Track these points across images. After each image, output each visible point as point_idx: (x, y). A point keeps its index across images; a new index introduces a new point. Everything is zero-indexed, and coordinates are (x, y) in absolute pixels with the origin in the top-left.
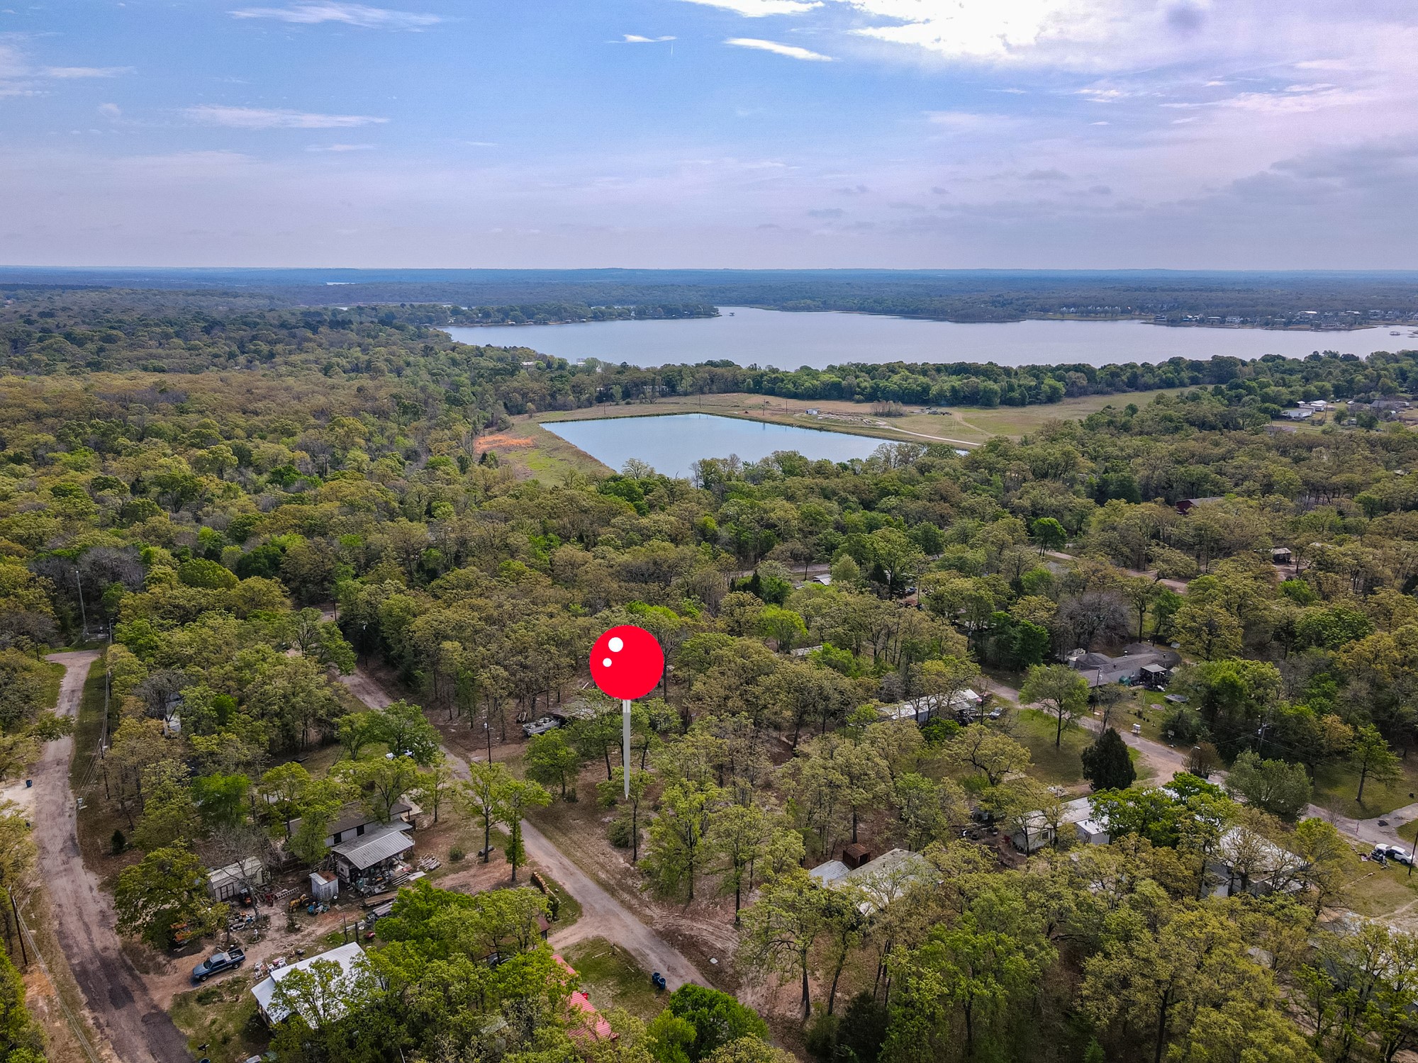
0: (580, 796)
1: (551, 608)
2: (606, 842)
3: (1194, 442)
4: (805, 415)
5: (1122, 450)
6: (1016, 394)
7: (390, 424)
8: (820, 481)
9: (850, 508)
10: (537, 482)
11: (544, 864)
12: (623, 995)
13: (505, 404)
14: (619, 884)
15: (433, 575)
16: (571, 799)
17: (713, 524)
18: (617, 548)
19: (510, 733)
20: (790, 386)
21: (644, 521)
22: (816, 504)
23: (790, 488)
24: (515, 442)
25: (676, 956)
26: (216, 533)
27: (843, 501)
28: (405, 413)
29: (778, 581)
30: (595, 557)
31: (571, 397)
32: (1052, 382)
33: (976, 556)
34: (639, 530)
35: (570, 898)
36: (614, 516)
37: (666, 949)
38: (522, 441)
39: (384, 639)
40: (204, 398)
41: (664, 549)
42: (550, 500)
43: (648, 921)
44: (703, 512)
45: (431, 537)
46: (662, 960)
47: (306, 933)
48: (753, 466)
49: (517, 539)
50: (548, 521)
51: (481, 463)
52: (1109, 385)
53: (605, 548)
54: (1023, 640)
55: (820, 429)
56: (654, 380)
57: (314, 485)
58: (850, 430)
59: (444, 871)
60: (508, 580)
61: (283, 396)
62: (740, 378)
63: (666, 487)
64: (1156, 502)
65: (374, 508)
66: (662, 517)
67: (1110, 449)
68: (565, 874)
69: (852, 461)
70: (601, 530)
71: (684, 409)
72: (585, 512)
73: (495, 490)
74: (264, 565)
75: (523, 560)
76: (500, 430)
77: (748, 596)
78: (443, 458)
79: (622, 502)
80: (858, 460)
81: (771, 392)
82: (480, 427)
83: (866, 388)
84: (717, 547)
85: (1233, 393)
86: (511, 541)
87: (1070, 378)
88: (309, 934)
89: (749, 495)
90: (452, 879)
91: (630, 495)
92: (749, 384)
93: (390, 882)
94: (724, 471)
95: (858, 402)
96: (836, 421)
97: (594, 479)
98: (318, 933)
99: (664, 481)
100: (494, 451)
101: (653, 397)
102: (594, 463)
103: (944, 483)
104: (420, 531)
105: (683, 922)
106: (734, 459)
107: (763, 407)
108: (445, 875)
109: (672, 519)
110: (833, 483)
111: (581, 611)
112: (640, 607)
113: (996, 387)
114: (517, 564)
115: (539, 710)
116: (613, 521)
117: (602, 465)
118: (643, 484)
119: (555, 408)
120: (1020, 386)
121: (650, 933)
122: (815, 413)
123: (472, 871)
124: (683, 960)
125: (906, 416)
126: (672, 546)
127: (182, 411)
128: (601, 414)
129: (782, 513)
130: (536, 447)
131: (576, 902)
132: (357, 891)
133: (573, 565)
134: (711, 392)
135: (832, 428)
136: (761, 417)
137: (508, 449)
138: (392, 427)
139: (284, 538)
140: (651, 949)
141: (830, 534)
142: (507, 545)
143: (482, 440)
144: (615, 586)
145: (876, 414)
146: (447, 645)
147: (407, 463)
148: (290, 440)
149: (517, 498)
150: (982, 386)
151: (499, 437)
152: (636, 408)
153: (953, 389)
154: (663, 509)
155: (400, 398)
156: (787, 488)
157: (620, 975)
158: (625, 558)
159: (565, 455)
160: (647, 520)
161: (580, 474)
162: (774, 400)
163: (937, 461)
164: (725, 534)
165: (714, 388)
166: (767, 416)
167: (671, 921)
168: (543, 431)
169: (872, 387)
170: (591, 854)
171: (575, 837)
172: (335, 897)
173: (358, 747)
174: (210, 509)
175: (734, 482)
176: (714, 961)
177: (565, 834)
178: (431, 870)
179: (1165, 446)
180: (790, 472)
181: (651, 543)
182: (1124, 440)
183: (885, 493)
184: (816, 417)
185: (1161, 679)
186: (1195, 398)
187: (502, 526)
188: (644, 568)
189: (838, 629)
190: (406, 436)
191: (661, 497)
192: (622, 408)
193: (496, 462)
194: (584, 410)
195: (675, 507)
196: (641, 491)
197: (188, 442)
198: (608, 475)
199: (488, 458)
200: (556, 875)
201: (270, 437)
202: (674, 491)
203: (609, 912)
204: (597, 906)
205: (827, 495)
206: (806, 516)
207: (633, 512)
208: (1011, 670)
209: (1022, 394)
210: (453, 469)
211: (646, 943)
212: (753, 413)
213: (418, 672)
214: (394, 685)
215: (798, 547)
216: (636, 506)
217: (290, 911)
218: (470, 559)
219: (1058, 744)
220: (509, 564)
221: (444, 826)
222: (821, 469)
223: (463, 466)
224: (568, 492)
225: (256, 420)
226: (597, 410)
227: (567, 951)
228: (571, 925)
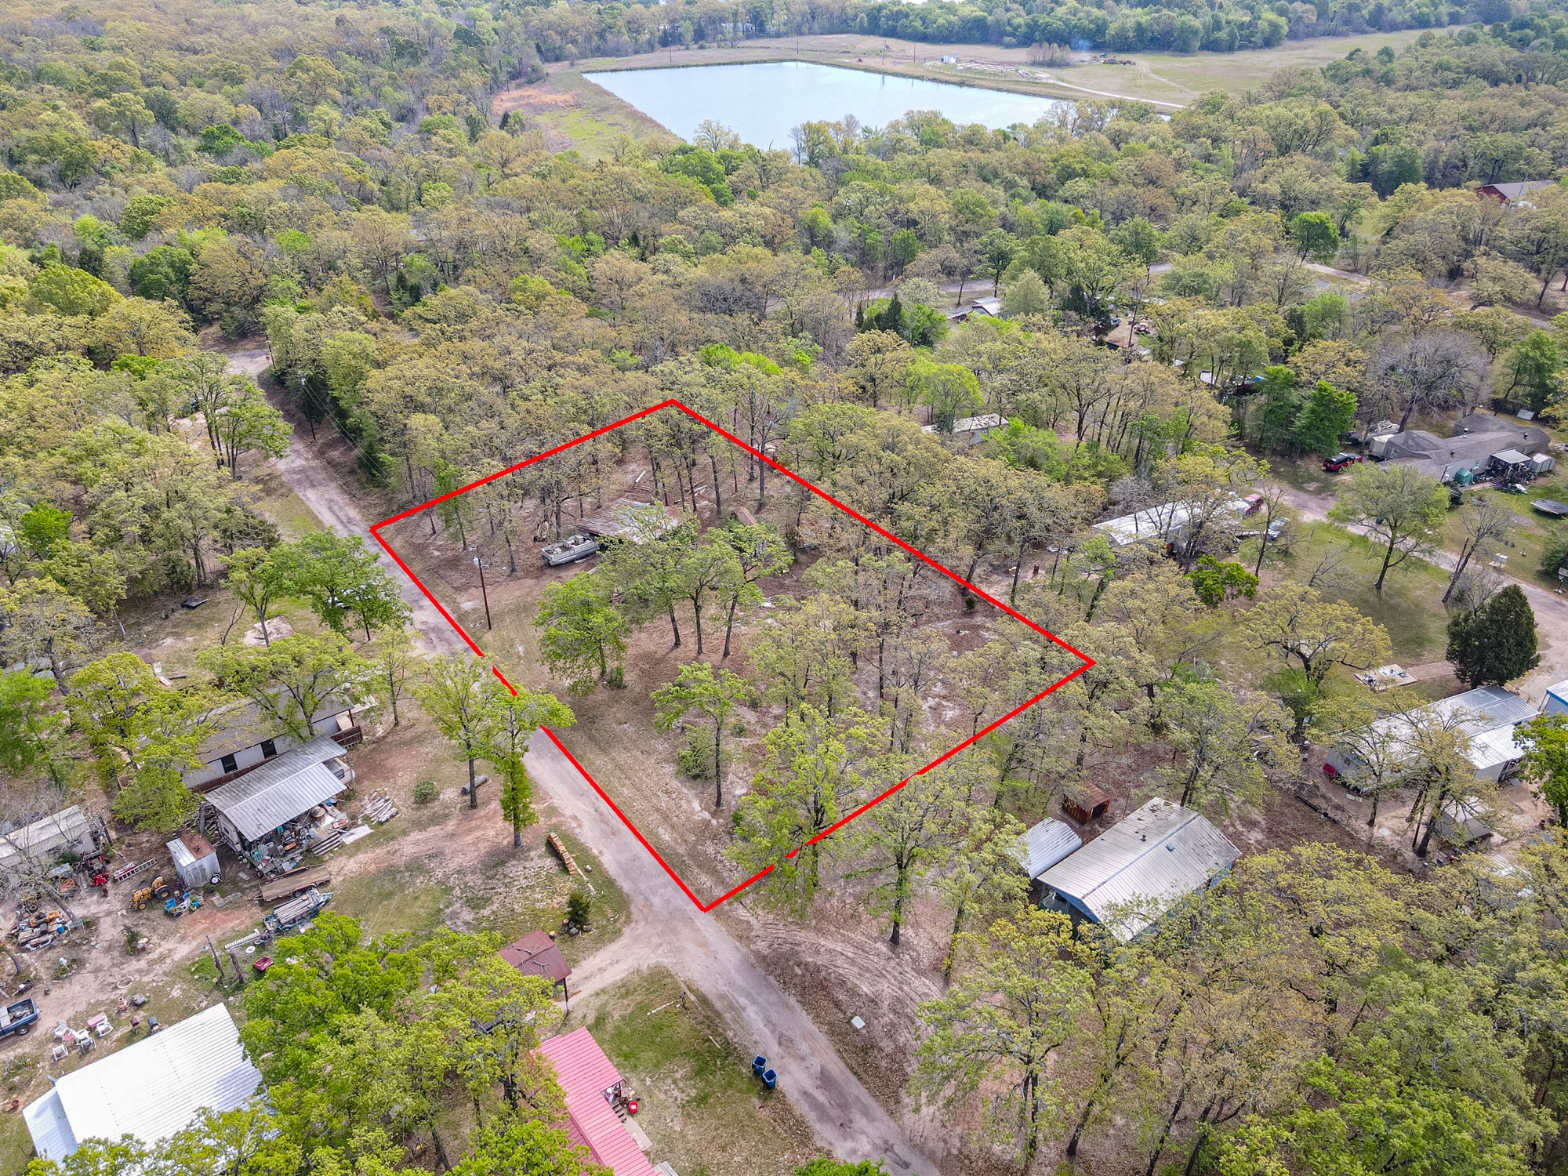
0: (629, 678)
1: (583, 358)
2: (669, 769)
3: (1490, 100)
4: (939, 63)
5: (1391, 111)
6: (1223, 35)
7: (378, 70)
8: (975, 154)
9: (1019, 195)
10: (574, 155)
11: (568, 813)
12: (702, 1099)
13: (538, 47)
14: (693, 854)
15: (416, 294)
16: (616, 683)
17: (825, 220)
18: (686, 256)
19: (522, 559)
20: (918, 24)
21: (726, 214)
22: (973, 190)
23: (933, 165)
24: (549, 98)
25: (790, 1008)
26: (105, 225)
27: (1009, 185)
28: (400, 55)
29: (928, 311)
30: (654, 271)
31: (626, 37)
32: (1273, 16)
33: (1222, 272)
34: (719, 229)
35: (610, 883)
36: (684, 205)
37: (773, 997)
38: (560, 98)
39: (335, 400)
40: (122, 28)
41: (757, 259)
42: (588, 180)
43: (743, 934)
44: (811, 201)
45: (414, 236)
46: (768, 1022)
47: (154, 955)
48: (876, 133)
49: (539, 241)
50: (588, 213)
51: (501, 127)
52: (1347, 22)
53: (669, 256)
54: (1313, 411)
55: (961, 84)
56: (735, 14)
57: (261, 154)
58: (1001, 86)
59: (403, 825)
60: (522, 308)
61: (234, 28)
62: (850, 12)
63: (756, 163)
64: (1467, 188)
65: (336, 190)
66: (752, 208)
67: (1373, 110)
68: (604, 833)
69: (1014, 127)
70: (665, 228)
71: (777, 55)
72: (641, 199)
73: (516, 166)
74: (167, 277)
75: (547, 275)
76: (530, 82)
77: (888, 337)
78: (445, 119)
79: (694, 184)
80: (1022, 125)
81: (892, 33)
82: (503, 77)
83: (1019, 26)
84: (836, 255)
85: (1517, 34)
86: (531, 243)
87: (1295, 11)
88: (161, 959)
89: (875, 175)
90: (416, 843)
91: (705, 174)
92: (862, 22)
93: (309, 850)
94: (837, 141)
95: (1008, 46)
96: (982, 72)
97: (655, 151)
98: (177, 957)
99: (754, 155)
100: (521, 110)
101: (735, 39)
102: (656, 130)
103: (1152, 158)
104: (400, 228)
105: (802, 936)
106: (851, 122)
107: (882, 54)
108: (405, 833)
109: (767, 211)
110: (993, 158)
111: (631, 361)
112: (721, 354)
113: (1196, 23)
114: (537, 282)
115: (568, 523)
116: (681, 213)
117: (667, 132)
118: (724, 158)
119: (605, 53)
120: (1228, 23)
121: (746, 959)
122: (953, 60)
123: (451, 826)
124: (805, 1020)
125: (1074, 66)
126: (768, 252)
127: (94, 48)
128: (666, 61)
129: (927, 204)
130: (578, 106)
131: (620, 892)
132: (253, 866)
133: (621, 283)
134: (811, 32)
135: (977, 82)
136: (880, 66)
137: (539, 109)
138: (381, 73)
139: (196, 235)
140: (748, 995)
141: (999, 236)
142: (526, 251)
143: (505, 96)
144: (684, 319)
145: (1034, 64)
146: (417, 420)
147: (396, 125)
148: (235, 89)
149: (544, 177)
150: (1178, 23)
151: (529, 91)
152: (712, 53)
153: (1139, 28)
154: (753, 197)
155: (394, 33)
156: (930, 165)
157: (697, 1054)
158: (698, 272)
159: (618, 118)
160: (730, 213)
161: (634, 143)
162: (894, 43)
163: (1137, 127)
164: (843, 234)
165: (816, 26)
166: (888, 65)
167: (782, 934)
168: (587, 83)
169: (1028, 25)
170: (647, 792)
171: (622, 757)
172: (215, 880)
173: (265, 600)
174: (106, 187)
175: (852, 156)
176: (858, 1022)
177: (604, 751)
178: (381, 823)
179: (1453, 105)
180: (930, 142)
181: (737, 248)
182: (1391, 96)
183: (1068, 174)
184: (954, 67)
185: (1522, 473)
186: (1470, 40)
187: (518, 221)
188: (728, 287)
189: (1031, 395)
190: (398, 88)
191: (749, 178)
192: (694, 53)
193: (523, 127)
194: (644, 56)
195: (770, 193)
196: (721, 168)
197: (91, 90)
198: (674, 145)
199: (511, 121)
200: (589, 835)
201: (208, 83)
202: (767, 169)
203: (675, 914)
204: (656, 901)
205: (986, 176)
206: (960, 209)
207: (710, 201)
208: (1283, 456)
209: (1231, 35)
210: (458, 133)
211: (740, 982)
212: (868, 62)
213: (384, 456)
214: (352, 472)
215: (954, 256)
216: (714, 191)
217: (135, 908)
218: (469, 272)
219: (1379, 586)
220: (526, 281)
221: (409, 735)
222: (972, 138)
223: (474, 130)
224: (616, 169)
225: (191, 60)
226: (661, 55)
227: (604, 998)
228: (611, 941)
